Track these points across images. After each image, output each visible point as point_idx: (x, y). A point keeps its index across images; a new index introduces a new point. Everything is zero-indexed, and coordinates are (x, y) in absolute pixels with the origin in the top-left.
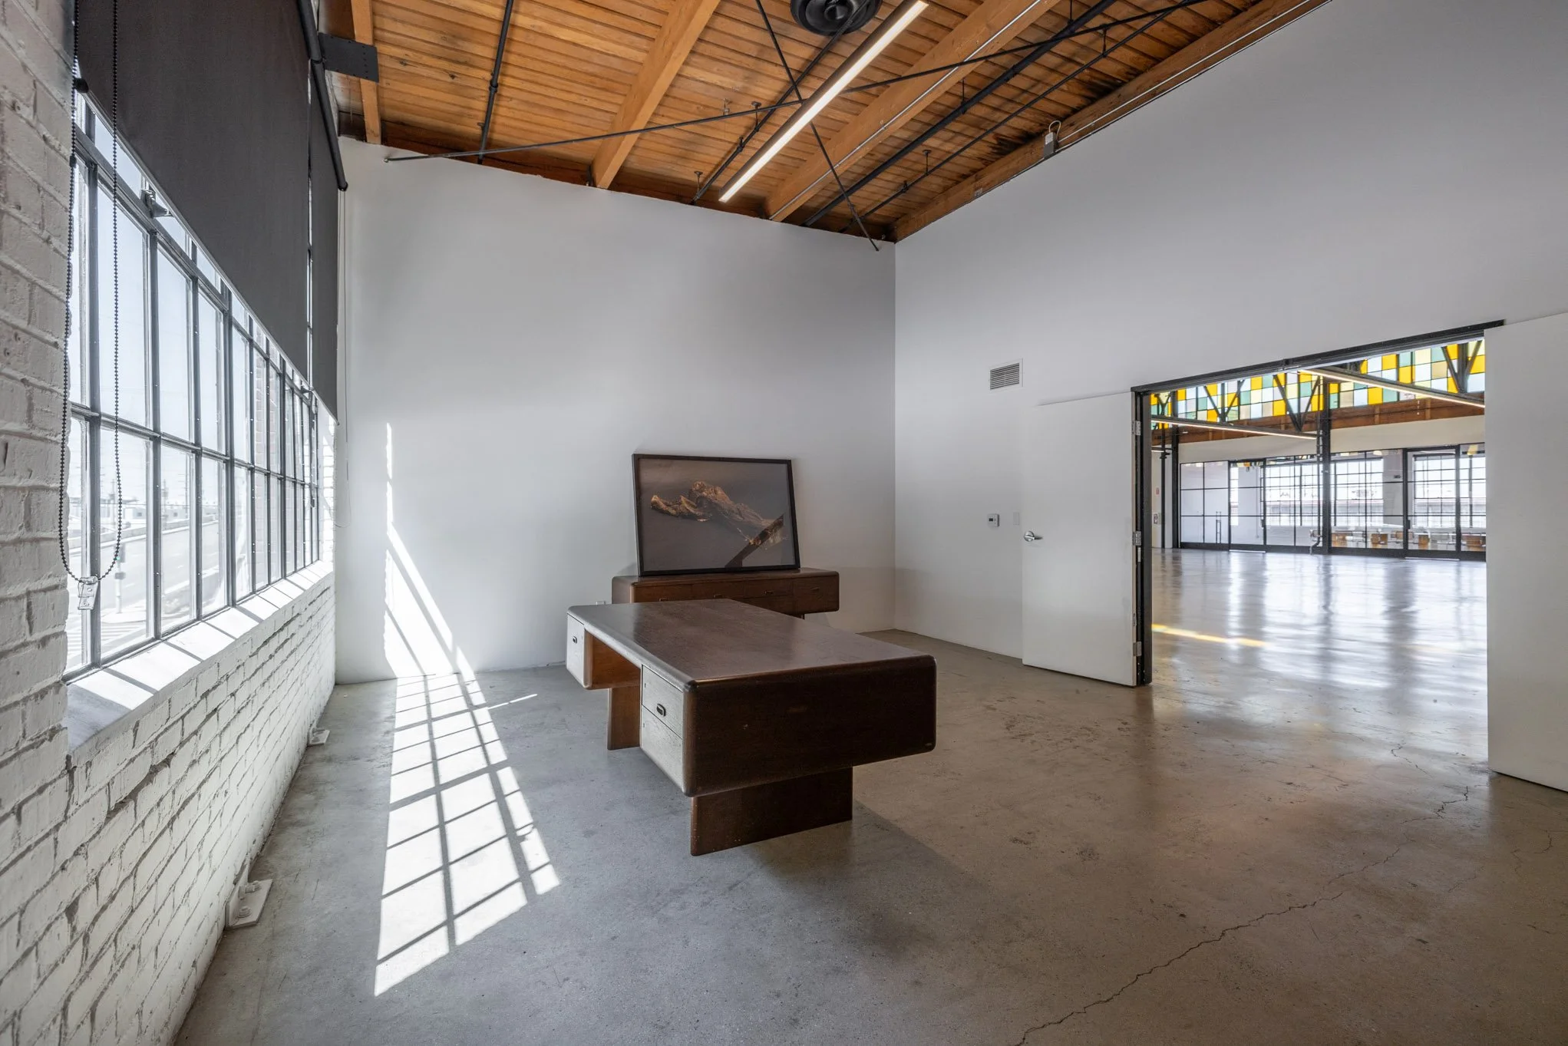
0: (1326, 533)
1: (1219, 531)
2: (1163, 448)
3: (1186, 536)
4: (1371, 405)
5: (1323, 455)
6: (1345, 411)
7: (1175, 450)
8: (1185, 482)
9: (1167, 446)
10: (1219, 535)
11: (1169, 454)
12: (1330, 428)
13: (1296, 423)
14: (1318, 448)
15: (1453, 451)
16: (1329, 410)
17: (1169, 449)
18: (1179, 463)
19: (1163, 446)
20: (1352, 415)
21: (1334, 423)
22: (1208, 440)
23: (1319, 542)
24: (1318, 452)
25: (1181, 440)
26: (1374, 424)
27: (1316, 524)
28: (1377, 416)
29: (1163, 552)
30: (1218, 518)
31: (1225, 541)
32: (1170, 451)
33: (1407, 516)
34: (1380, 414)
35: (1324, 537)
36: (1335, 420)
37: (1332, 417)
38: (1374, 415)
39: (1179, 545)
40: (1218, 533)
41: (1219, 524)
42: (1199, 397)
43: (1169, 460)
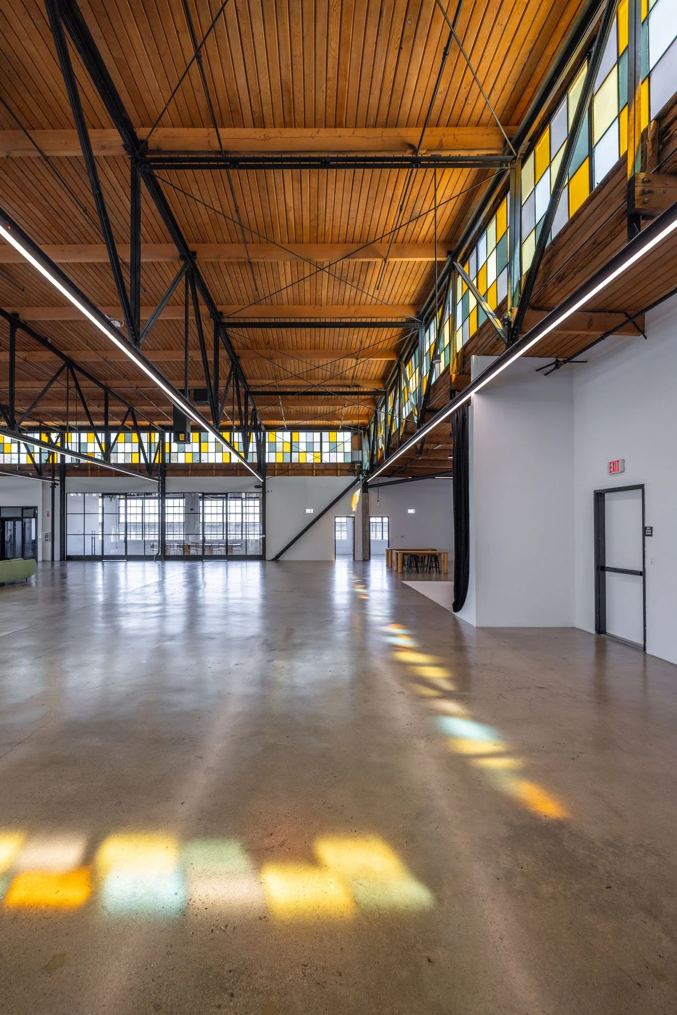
0: (163, 544)
1: (93, 546)
2: (53, 479)
3: (71, 550)
4: (187, 463)
5: (162, 493)
6: (173, 465)
7: (63, 481)
8: (70, 508)
9: (56, 478)
10: (93, 548)
11: (57, 484)
12: (165, 476)
13: (148, 469)
14: (159, 488)
15: (225, 496)
16: (165, 463)
17: (58, 480)
18: (66, 492)
19: (53, 477)
20: (177, 468)
21: (168, 473)
22: (88, 476)
23: (159, 552)
24: (159, 491)
25: (67, 474)
26: (188, 476)
27: (158, 539)
28: (190, 471)
29: (53, 564)
30: (93, 536)
31: (98, 552)
32: (59, 482)
33: (204, 534)
34: (191, 470)
35: (162, 549)
36: (168, 470)
37: (166, 469)
38: (188, 470)
39: (66, 558)
40: (93, 547)
41: (93, 540)
42: (81, 442)
43: (58, 489)
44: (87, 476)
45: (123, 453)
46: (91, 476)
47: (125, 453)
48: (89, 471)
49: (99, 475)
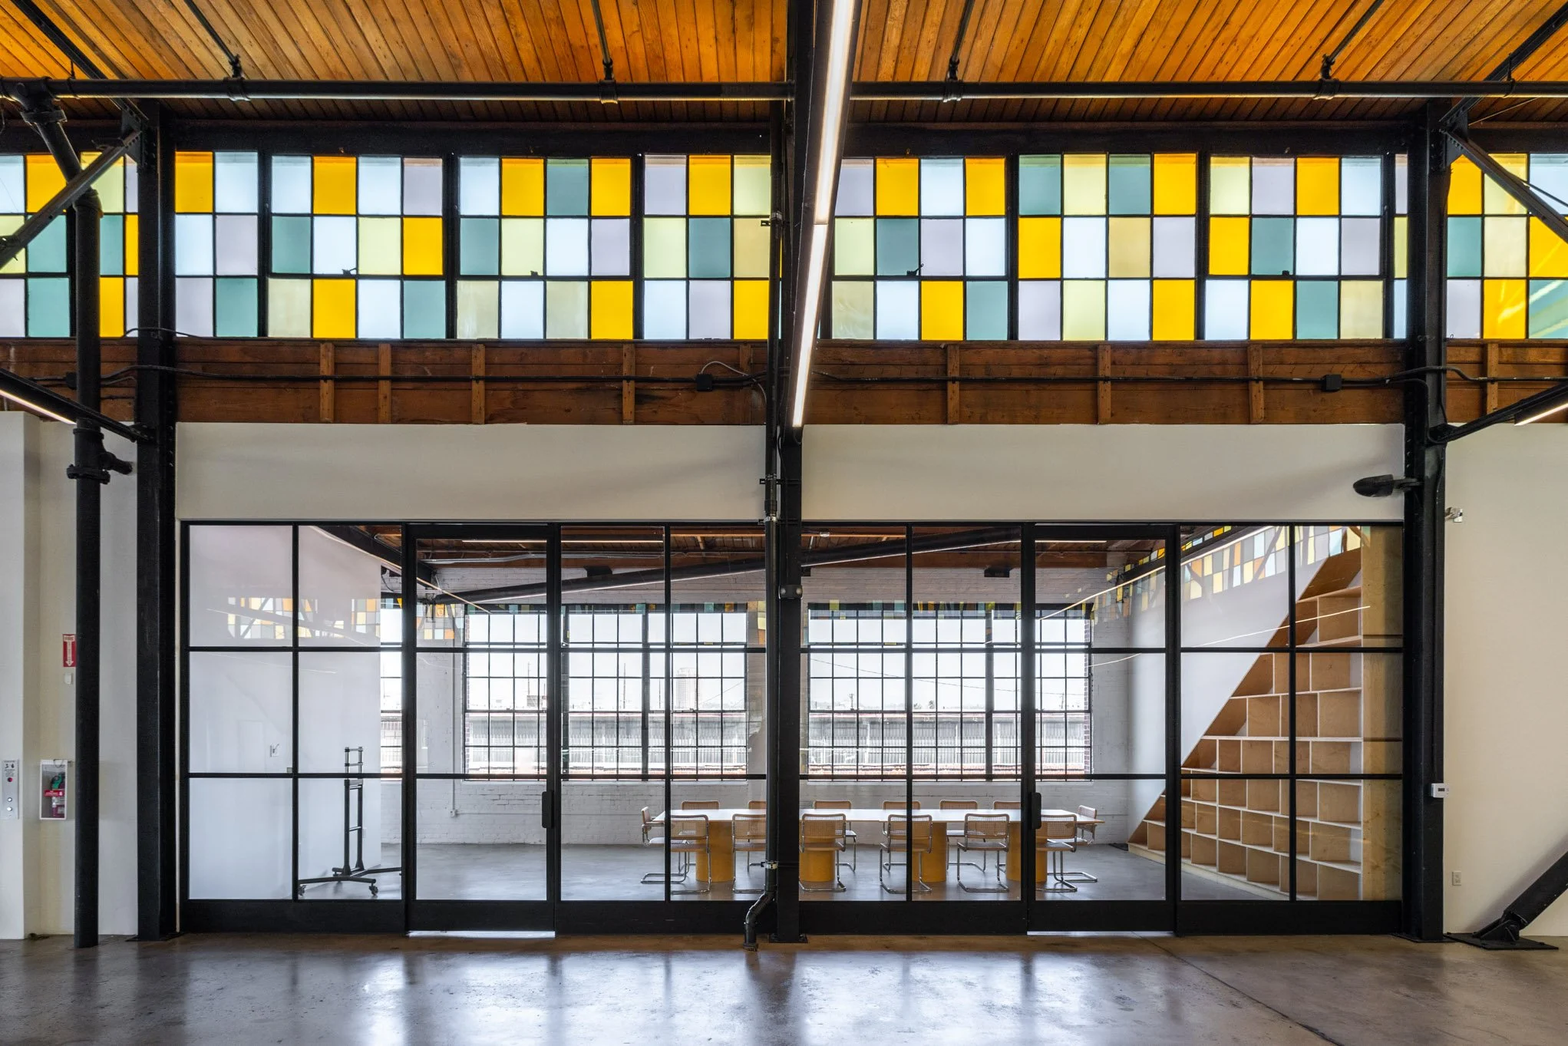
44: (310, 415)
45: (534, 277)
46: (337, 419)
47: (545, 278)
48: (326, 387)
49: (384, 411)
